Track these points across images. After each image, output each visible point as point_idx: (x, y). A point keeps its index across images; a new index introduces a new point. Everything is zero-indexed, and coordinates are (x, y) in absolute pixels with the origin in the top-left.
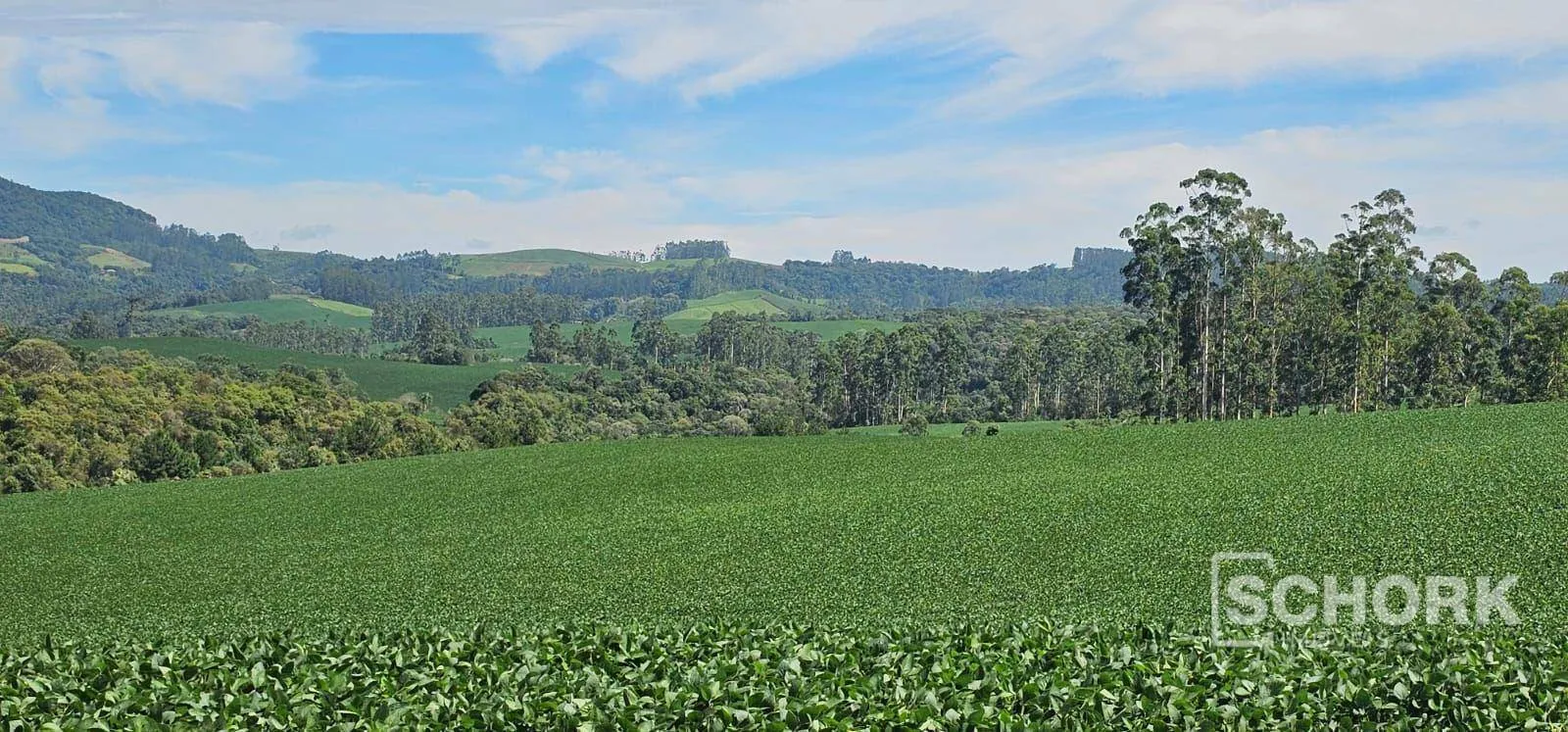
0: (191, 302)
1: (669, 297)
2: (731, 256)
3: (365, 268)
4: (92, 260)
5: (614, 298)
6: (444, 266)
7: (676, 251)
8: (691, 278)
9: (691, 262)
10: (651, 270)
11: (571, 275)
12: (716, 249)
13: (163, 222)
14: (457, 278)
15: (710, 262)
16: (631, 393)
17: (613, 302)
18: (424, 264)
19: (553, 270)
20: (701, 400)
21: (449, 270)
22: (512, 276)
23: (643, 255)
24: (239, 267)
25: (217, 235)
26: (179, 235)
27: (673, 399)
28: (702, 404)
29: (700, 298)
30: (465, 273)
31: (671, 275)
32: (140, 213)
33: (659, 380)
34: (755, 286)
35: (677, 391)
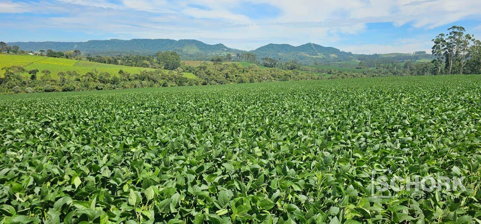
0: (339, 61)
1: (413, 60)
4: (331, 56)
7: (416, 53)
8: (418, 56)
9: (418, 54)
10: (411, 56)
12: (424, 52)
13: (341, 51)
14: (381, 57)
15: (421, 54)
18: (376, 55)
19: (396, 56)
24: (350, 56)
25: (348, 52)
26: (343, 52)
29: (419, 60)
31: (415, 56)
32: (338, 50)
33: (391, 72)
34: (429, 58)
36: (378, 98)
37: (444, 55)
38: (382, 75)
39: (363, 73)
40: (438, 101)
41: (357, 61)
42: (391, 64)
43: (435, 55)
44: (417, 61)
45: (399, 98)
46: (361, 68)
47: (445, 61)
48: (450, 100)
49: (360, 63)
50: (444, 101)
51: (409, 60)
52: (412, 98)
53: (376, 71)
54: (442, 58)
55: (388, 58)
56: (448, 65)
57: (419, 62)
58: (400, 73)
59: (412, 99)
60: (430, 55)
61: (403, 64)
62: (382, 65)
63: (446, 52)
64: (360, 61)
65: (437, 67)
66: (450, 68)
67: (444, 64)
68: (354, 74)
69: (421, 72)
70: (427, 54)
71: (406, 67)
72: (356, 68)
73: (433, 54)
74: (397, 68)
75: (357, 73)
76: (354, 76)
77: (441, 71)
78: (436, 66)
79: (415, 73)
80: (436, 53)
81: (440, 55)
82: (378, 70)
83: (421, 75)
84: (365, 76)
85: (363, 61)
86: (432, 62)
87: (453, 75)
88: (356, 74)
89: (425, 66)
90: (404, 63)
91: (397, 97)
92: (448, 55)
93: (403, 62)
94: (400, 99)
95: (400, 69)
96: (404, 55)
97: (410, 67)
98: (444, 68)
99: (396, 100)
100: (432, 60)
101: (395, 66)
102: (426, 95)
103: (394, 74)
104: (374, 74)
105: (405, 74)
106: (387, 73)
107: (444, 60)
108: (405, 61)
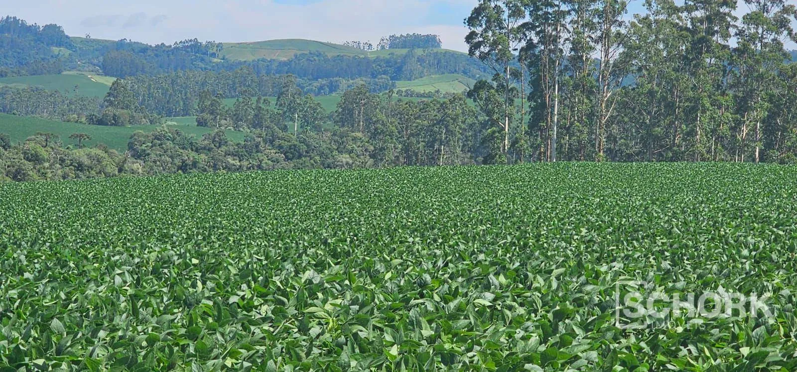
1: (382, 78)
2: (442, 47)
3: (149, 52)
5: (337, 79)
6: (211, 51)
7: (397, 42)
8: (404, 63)
9: (404, 51)
10: (372, 57)
11: (308, 60)
12: (431, 41)
14: (219, 61)
15: (419, 52)
16: (250, 153)
17: (336, 81)
18: (195, 49)
19: (296, 56)
20: (312, 161)
21: (213, 55)
22: (263, 60)
23: (370, 45)
24: (55, 50)
25: (42, 26)
27: (287, 158)
28: (313, 165)
29: (410, 79)
30: (226, 57)
31: (388, 62)
33: (277, 142)
34: (456, 71)
35: (291, 153)
36: (188, 304)
37: (520, 59)
38: (230, 160)
39: (131, 147)
40: (480, 313)
41: (96, 79)
42: (273, 101)
43: (483, 57)
44: (402, 86)
45: (293, 301)
46: (116, 121)
47: (528, 90)
48: (539, 303)
49: (114, 91)
50: (510, 308)
51: (359, 81)
52: (360, 296)
53: (199, 137)
54: (516, 75)
55: (255, 67)
56: (540, 113)
57: (409, 94)
58: (321, 154)
59: (362, 306)
60: (462, 54)
61: (330, 103)
62: (228, 103)
63: (530, 45)
64: (109, 81)
65: (494, 123)
66: (550, 128)
67: (522, 109)
68: (81, 155)
69: (421, 145)
70: (446, 53)
71: (346, 116)
72: (91, 120)
73: (471, 52)
74: (306, 122)
75: (95, 151)
76: (80, 167)
77: (514, 143)
78: (489, 113)
79: (394, 149)
80: (485, 49)
81: (503, 56)
82: (206, 131)
83: (423, 164)
84: (138, 166)
85: (127, 82)
86: (470, 94)
87: (563, 163)
88: (89, 156)
89: (439, 116)
90: (337, 97)
91: (285, 294)
92: (538, 58)
93: (333, 88)
94: (301, 304)
95: (317, 129)
96: (335, 53)
97: (368, 121)
98: (524, 127)
99: (280, 312)
100: (473, 83)
101: (292, 110)
102: (427, 277)
103: (292, 154)
104: (190, 156)
105: (345, 158)
106: (249, 150)
107: (524, 87)
108: (344, 84)
